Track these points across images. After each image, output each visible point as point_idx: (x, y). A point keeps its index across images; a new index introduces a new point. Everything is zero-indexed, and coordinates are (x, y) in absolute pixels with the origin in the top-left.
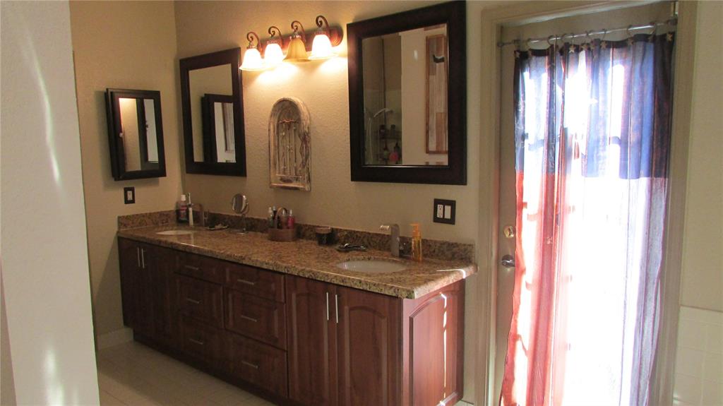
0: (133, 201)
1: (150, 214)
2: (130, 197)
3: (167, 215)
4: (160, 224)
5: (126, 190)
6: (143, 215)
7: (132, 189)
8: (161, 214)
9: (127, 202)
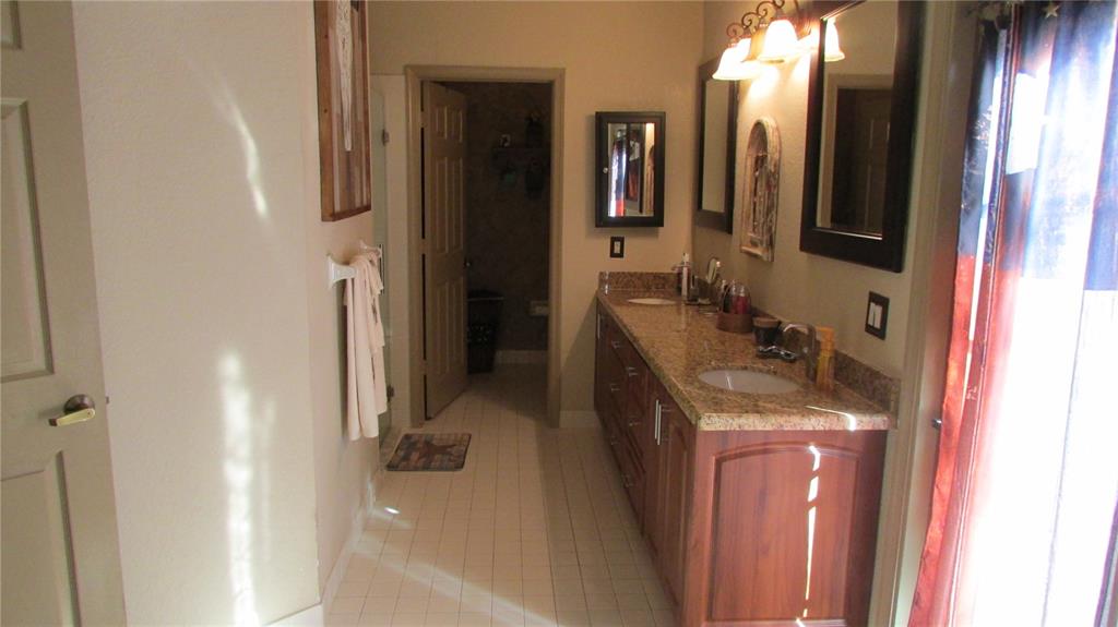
0: (621, 255)
1: (642, 274)
2: (617, 249)
3: (664, 278)
4: (654, 289)
5: (613, 240)
6: (631, 275)
7: (622, 240)
8: (656, 276)
9: (613, 255)
